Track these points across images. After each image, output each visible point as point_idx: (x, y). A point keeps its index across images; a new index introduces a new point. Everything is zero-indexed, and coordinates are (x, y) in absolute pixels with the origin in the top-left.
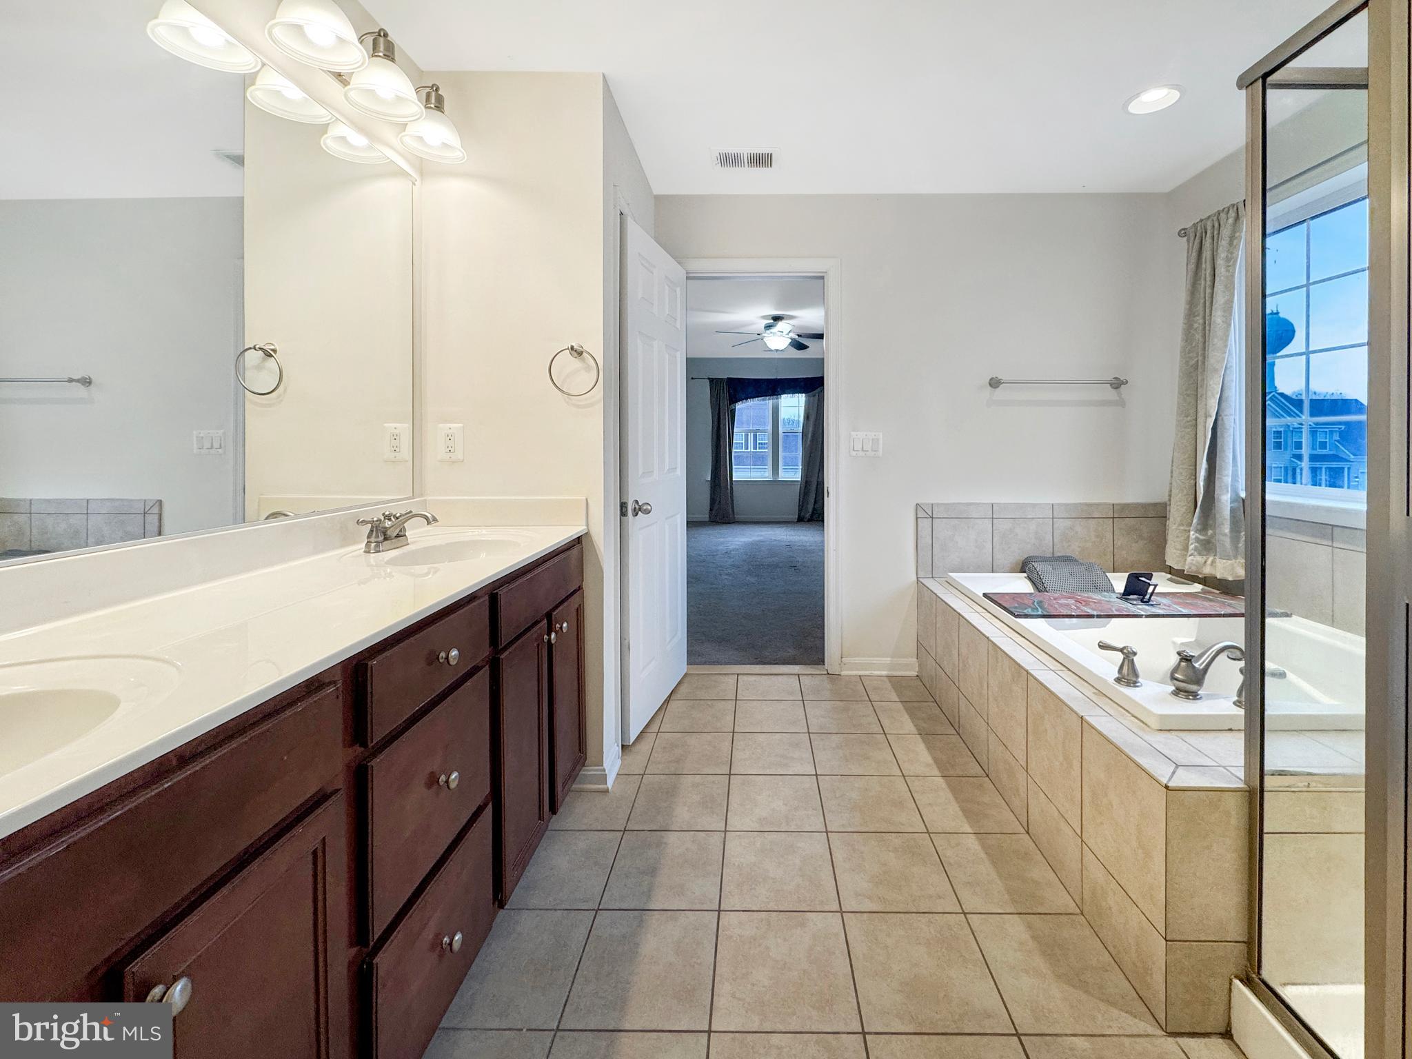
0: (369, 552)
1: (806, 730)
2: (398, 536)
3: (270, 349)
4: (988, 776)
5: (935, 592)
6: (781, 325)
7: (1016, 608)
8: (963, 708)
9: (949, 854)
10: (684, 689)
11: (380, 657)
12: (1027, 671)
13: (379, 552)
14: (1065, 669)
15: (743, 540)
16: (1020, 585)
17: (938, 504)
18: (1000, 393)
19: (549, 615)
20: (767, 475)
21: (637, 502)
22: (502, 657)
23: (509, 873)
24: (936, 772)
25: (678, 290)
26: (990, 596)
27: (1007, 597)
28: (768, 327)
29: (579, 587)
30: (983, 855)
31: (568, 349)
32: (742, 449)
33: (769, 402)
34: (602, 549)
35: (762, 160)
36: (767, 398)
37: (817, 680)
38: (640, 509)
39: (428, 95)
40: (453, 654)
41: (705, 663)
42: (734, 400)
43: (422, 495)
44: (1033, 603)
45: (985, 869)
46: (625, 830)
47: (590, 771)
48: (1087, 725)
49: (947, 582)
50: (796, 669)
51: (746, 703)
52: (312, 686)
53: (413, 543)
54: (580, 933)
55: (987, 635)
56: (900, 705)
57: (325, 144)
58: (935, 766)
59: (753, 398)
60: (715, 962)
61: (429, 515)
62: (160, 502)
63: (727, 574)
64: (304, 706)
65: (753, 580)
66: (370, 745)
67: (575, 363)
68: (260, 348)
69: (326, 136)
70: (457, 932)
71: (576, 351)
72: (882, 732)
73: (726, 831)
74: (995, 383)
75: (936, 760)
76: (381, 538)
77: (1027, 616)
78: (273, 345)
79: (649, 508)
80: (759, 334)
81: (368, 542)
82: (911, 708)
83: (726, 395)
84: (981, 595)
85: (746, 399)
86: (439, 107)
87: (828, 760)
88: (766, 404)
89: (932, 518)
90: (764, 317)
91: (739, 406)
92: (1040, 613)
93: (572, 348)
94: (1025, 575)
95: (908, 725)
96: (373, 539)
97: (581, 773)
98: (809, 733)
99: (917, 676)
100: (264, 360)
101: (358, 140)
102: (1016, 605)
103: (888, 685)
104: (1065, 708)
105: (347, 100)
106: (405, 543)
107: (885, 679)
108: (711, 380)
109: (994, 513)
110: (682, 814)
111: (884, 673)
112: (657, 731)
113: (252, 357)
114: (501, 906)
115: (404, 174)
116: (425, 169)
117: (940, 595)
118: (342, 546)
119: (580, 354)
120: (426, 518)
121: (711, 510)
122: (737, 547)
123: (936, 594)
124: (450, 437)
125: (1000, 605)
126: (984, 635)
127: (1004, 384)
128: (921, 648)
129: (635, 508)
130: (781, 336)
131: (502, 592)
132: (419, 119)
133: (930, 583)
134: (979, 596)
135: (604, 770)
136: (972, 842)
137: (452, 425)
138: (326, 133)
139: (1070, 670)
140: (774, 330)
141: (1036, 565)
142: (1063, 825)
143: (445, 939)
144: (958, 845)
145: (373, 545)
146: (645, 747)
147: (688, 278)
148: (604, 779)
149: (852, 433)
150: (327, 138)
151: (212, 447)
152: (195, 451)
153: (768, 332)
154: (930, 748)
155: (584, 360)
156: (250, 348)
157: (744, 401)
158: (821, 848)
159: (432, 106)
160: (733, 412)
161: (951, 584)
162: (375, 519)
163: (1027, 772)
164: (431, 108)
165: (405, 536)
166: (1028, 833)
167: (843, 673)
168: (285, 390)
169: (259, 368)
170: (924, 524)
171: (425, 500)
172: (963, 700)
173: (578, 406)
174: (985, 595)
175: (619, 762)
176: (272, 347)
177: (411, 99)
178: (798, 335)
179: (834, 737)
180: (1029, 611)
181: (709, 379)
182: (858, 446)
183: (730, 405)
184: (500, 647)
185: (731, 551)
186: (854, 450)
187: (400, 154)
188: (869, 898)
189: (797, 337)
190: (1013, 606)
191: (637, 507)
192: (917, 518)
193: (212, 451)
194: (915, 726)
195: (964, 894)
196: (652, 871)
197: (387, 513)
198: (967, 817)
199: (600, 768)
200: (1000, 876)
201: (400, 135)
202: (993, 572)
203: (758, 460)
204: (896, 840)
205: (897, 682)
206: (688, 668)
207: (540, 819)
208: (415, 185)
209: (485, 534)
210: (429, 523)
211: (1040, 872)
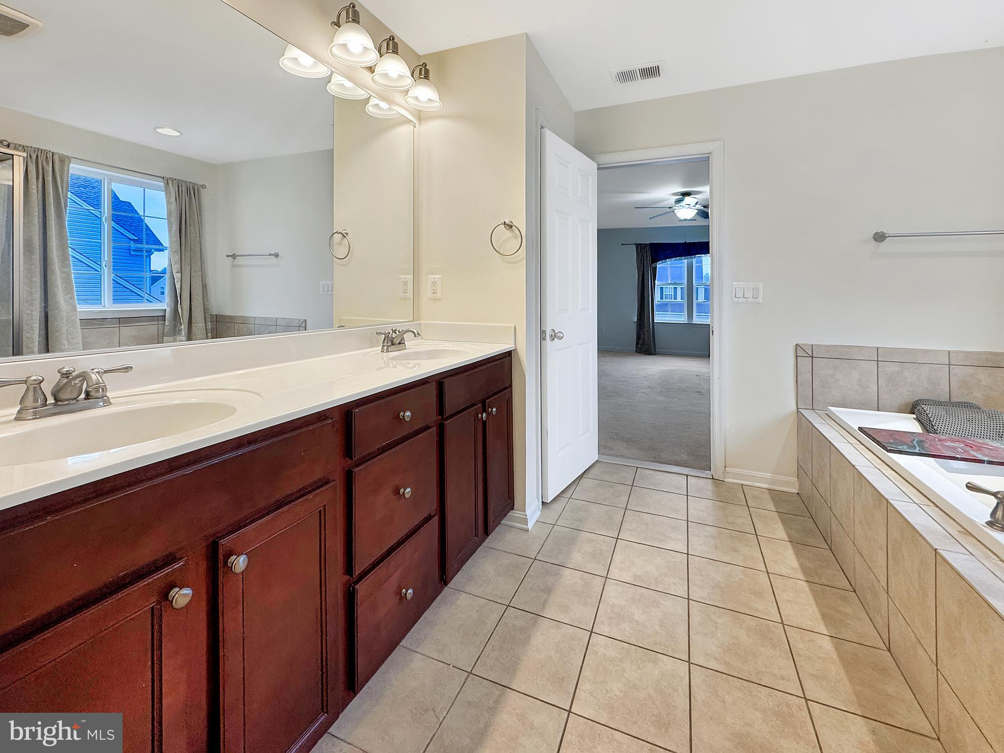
0: (383, 352)
1: (685, 518)
2: (399, 343)
3: (345, 233)
4: (855, 591)
5: (812, 422)
6: (688, 200)
7: (890, 443)
8: (834, 527)
9: (799, 646)
10: (594, 471)
11: (361, 408)
12: (887, 500)
13: (388, 352)
14: (931, 504)
15: (660, 368)
16: (908, 424)
17: (818, 346)
18: (885, 245)
19: (483, 402)
20: (682, 319)
21: (554, 331)
22: (446, 423)
23: (450, 564)
24: (801, 576)
25: (590, 178)
26: (864, 429)
27: (884, 433)
28: (678, 201)
29: (510, 385)
30: (835, 656)
31: (502, 224)
32: (672, 299)
33: (685, 261)
34: (525, 362)
35: (651, 72)
36: (683, 258)
37: (702, 482)
38: (555, 336)
39: (421, 70)
40: (407, 414)
41: (613, 455)
42: (655, 260)
43: (419, 320)
44: (912, 442)
45: (836, 670)
46: (535, 559)
47: (517, 513)
48: (940, 559)
49: (827, 414)
50: (686, 471)
51: (640, 489)
52: (320, 417)
53: (409, 348)
54: (495, 617)
55: (854, 464)
56: (776, 515)
57: (368, 109)
58: (800, 571)
59: (671, 258)
60: (582, 666)
61: (415, 331)
62: (306, 320)
63: (642, 393)
64: (314, 427)
65: (662, 399)
66: (354, 459)
67: (508, 234)
68: (340, 233)
69: (368, 105)
70: (409, 588)
71: (507, 225)
72: (755, 533)
73: (606, 578)
74: (880, 237)
75: (802, 565)
76: (390, 344)
77: (900, 452)
78: (346, 230)
79: (562, 335)
80: (670, 208)
81: (383, 346)
82: (786, 518)
83: (649, 258)
84: (857, 429)
85: (665, 259)
86: (427, 77)
87: (699, 546)
88: (682, 263)
89: (812, 357)
90: (675, 194)
91: (659, 265)
92: (917, 451)
93: (505, 222)
94: (914, 416)
95: (780, 532)
96: (385, 344)
97: (509, 514)
98: (688, 521)
99: (798, 493)
100: (342, 239)
101: (384, 105)
102: (892, 441)
103: (767, 496)
104: (920, 538)
105: (373, 80)
106: (404, 348)
107: (766, 491)
108: (637, 245)
109: (879, 356)
110: (577, 558)
111: (765, 486)
112: (569, 497)
113: (337, 237)
114: (446, 584)
115: (409, 121)
116: (421, 116)
117: (814, 424)
118: (371, 347)
119: (511, 227)
120: (414, 332)
121: (637, 344)
122: (654, 373)
123: (812, 423)
124: (434, 283)
125: (874, 439)
126: (849, 462)
127: (888, 238)
128: (801, 472)
129: (552, 335)
130: (689, 208)
131: (445, 381)
132: (412, 86)
133: (808, 414)
134: (856, 430)
135: (526, 515)
136: (827, 644)
137: (435, 276)
138: (369, 103)
139: (937, 506)
140: (683, 204)
141: (925, 408)
142: (920, 651)
143: (403, 590)
144: (812, 641)
145: (385, 347)
146: (559, 506)
147: (598, 169)
148: (525, 521)
149: (734, 283)
150: (369, 106)
151: (328, 291)
152: (321, 293)
153: (678, 205)
154: (798, 554)
155: (513, 231)
156: (335, 233)
157: (664, 261)
158: (682, 611)
159: (423, 76)
160: (654, 270)
161: (831, 417)
162: (387, 332)
163: (887, 593)
164: (422, 78)
165: (404, 343)
166: (889, 651)
167: (726, 480)
168: (352, 255)
169: (340, 244)
170: (805, 362)
171: (421, 323)
172: (833, 519)
173: (509, 263)
174: (860, 429)
175: (539, 513)
176: (346, 232)
177: (406, 75)
178: (703, 206)
179: (708, 528)
180: (905, 448)
181: (635, 244)
182: (740, 295)
183: (652, 264)
184: (445, 417)
185: (648, 376)
186: (735, 297)
187: (406, 109)
188: (716, 659)
189: (703, 208)
190: (886, 441)
191: (553, 334)
192: (797, 356)
193: (329, 293)
194: (787, 534)
195: (808, 684)
196: (548, 590)
197: (394, 329)
198: (825, 621)
199: (524, 513)
200: (850, 679)
201: (406, 97)
202: (878, 411)
203: (677, 308)
204: (750, 622)
205: (777, 496)
206: (599, 457)
207: (476, 536)
208: (415, 127)
209: (447, 346)
210: (415, 336)
211: (895, 687)
